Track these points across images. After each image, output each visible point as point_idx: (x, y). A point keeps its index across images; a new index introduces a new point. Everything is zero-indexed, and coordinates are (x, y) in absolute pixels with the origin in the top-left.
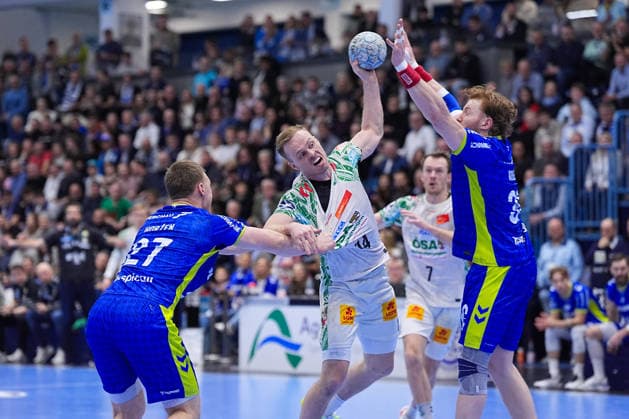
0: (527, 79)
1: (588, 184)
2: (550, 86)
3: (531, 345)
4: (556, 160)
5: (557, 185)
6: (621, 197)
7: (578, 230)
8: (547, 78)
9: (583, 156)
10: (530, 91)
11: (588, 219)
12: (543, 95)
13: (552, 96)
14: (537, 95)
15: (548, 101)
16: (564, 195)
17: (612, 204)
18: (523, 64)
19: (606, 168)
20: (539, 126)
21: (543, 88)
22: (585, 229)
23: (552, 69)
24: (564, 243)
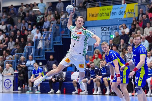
0: (24, 24)
1: (38, 47)
2: (30, 26)
3: (26, 84)
5: (31, 48)
6: (45, 50)
7: (36, 58)
8: (29, 24)
9: (37, 41)
10: (25, 27)
11: (38, 55)
12: (28, 28)
13: (30, 28)
14: (27, 28)
15: (29, 29)
16: (33, 50)
17: (43, 52)
18: (23, 21)
19: (42, 44)
20: (28, 34)
21: (28, 26)
22: (38, 57)
23: (30, 22)
24: (32, 60)
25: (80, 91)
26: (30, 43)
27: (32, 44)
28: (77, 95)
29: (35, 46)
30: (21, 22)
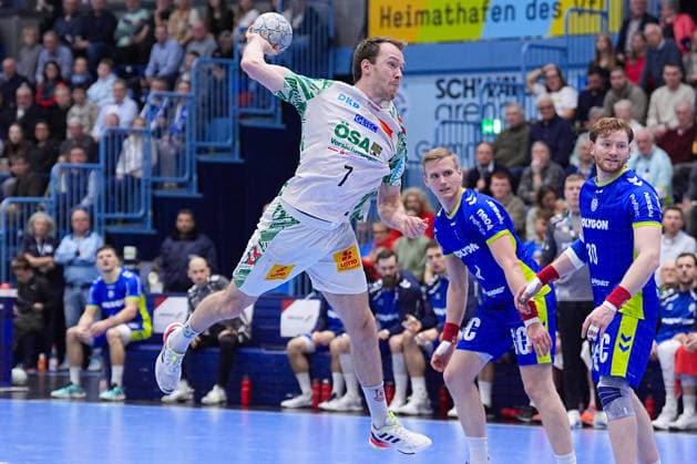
0: (54, 53)
1: (119, 170)
2: (81, 62)
3: (54, 351)
4: (86, 145)
5: (86, 172)
6: (155, 186)
7: (108, 222)
8: (78, 53)
9: (116, 138)
10: (58, 68)
11: (120, 210)
12: (72, 72)
13: (82, 74)
14: (65, 71)
15: (77, 79)
16: (94, 185)
17: (145, 193)
18: (49, 37)
19: (140, 155)
20: (72, 102)
21: (72, 65)
22: (115, 221)
23: (82, 44)
24: (89, 235)
25: (324, 394)
26: (80, 146)
27: (92, 151)
28: (306, 417)
29: (102, 164)
30: (40, 41)
